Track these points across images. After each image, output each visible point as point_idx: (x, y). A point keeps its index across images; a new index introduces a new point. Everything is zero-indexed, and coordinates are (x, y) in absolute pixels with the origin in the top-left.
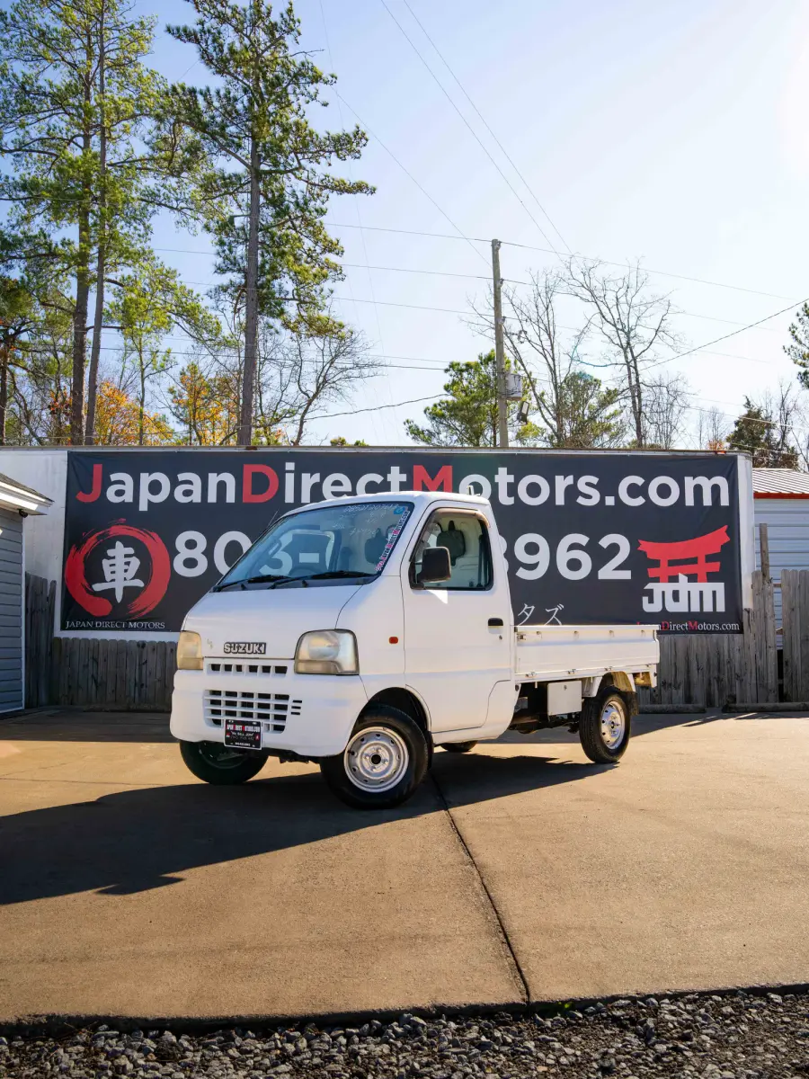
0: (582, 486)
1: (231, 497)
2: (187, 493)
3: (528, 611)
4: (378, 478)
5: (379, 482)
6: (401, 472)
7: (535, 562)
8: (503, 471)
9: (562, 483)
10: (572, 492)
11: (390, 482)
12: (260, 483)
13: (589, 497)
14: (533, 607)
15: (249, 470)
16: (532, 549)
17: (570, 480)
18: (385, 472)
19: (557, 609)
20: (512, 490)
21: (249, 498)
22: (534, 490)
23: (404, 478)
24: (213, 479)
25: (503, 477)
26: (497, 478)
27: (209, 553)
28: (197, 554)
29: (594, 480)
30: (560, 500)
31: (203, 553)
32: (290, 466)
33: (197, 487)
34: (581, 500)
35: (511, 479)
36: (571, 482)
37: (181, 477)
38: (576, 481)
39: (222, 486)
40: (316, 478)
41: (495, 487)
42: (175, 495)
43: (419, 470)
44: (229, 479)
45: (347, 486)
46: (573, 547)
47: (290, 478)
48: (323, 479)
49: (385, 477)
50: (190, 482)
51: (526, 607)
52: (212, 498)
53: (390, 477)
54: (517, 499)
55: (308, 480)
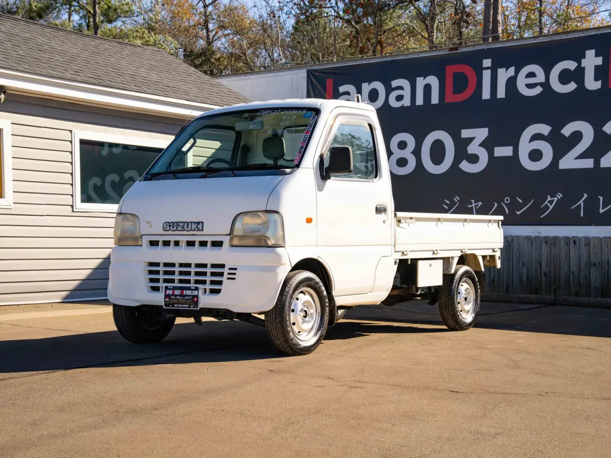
1: (435, 100)
2: (399, 98)
4: (571, 65)
5: (572, 69)
6: (597, 55)
11: (584, 68)
12: (460, 82)
15: (450, 70)
18: (578, 57)
21: (450, 98)
23: (599, 61)
24: (421, 82)
27: (417, 152)
28: (407, 153)
31: (411, 153)
32: (487, 63)
33: (407, 93)
37: (395, 83)
39: (427, 88)
40: (511, 71)
42: (390, 103)
44: (433, 81)
45: (541, 77)
47: (487, 75)
48: (517, 72)
49: (579, 63)
50: (401, 88)
52: (420, 101)
53: (584, 63)
55: (504, 75)
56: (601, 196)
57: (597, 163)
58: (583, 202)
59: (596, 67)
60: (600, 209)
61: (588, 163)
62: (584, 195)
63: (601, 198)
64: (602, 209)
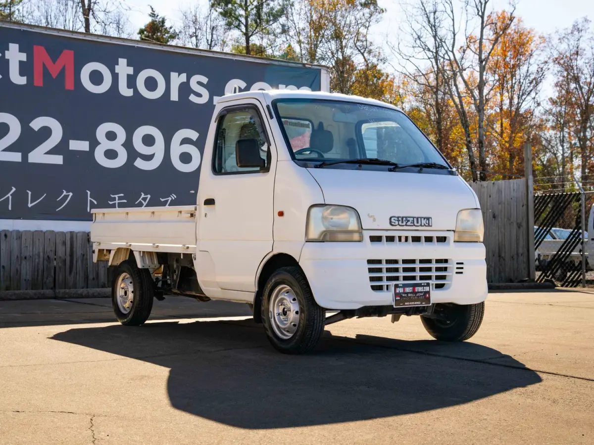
0: (194, 85)
3: (145, 199)
6: (21, 51)
7: (152, 153)
8: (123, 62)
9: (177, 79)
10: (185, 89)
11: (8, 60)
13: (199, 95)
14: (149, 196)
16: (149, 140)
17: (183, 77)
18: (2, 49)
19: (170, 199)
20: (131, 81)
22: (151, 84)
23: (23, 57)
25: (123, 68)
26: (118, 69)
29: (205, 80)
30: (174, 96)
34: (193, 98)
35: (131, 71)
36: (185, 80)
38: (188, 78)
41: (115, 77)
43: (40, 52)
46: (186, 141)
49: (3, 55)
51: (143, 196)
53: (7, 54)
54: (136, 91)
56: (30, 191)
57: (25, 157)
58: (11, 195)
59: (21, 62)
60: (28, 203)
61: (16, 157)
62: (12, 189)
63: (30, 193)
64: (31, 203)
